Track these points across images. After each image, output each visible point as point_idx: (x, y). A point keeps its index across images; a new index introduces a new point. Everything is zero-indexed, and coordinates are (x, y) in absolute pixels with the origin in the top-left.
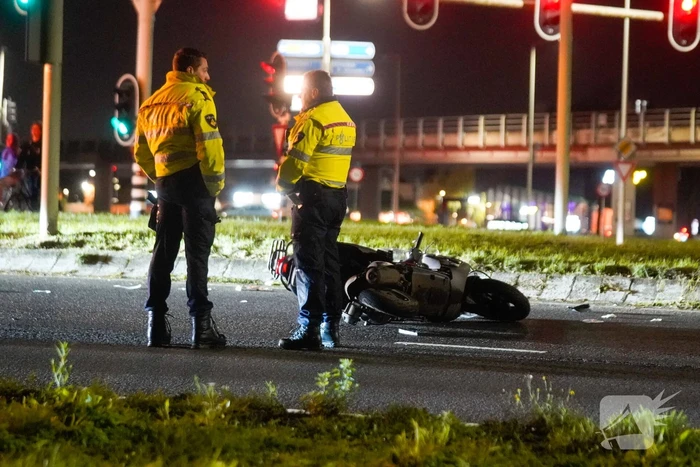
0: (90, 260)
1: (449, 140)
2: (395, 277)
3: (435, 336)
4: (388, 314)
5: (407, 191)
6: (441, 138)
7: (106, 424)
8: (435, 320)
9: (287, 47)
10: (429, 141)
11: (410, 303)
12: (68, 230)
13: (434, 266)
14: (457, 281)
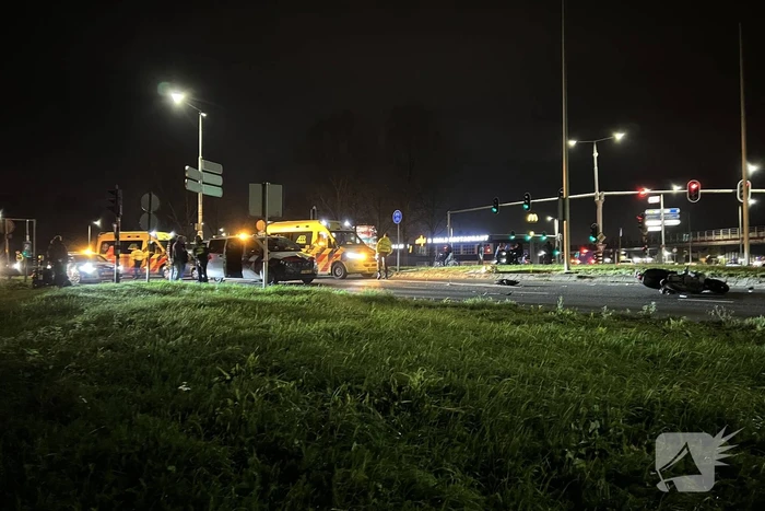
0: (580, 277)
1: (710, 238)
2: (678, 279)
3: (693, 297)
4: (676, 290)
5: (695, 256)
6: (706, 238)
7: (574, 320)
8: (694, 292)
9: (647, 212)
10: (702, 238)
11: (684, 287)
12: (573, 269)
13: (693, 275)
14: (701, 280)
